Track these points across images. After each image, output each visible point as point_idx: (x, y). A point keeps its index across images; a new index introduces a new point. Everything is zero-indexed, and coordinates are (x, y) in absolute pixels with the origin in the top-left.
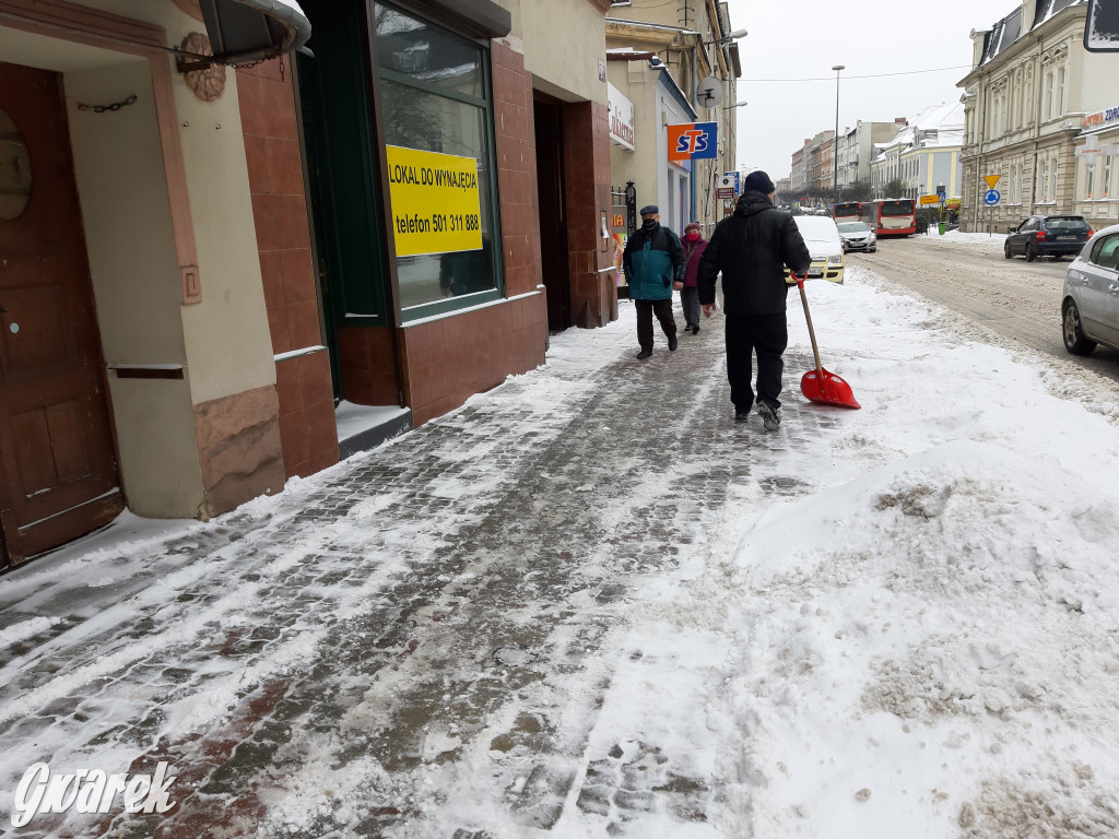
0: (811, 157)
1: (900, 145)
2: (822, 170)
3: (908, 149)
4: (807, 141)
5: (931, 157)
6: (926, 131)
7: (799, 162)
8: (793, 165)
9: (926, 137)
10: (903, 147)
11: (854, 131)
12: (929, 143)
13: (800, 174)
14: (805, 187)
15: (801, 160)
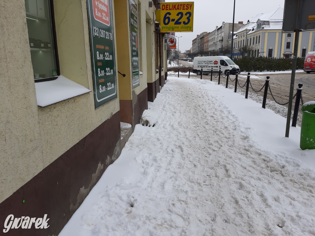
0: (200, 40)
1: (246, 30)
2: (205, 45)
3: (251, 32)
4: (198, 36)
5: (267, 34)
6: (264, 21)
7: (195, 43)
8: (192, 44)
9: (264, 24)
10: (248, 31)
11: (221, 27)
12: (266, 27)
13: (195, 47)
14: (197, 52)
15: (196, 42)
